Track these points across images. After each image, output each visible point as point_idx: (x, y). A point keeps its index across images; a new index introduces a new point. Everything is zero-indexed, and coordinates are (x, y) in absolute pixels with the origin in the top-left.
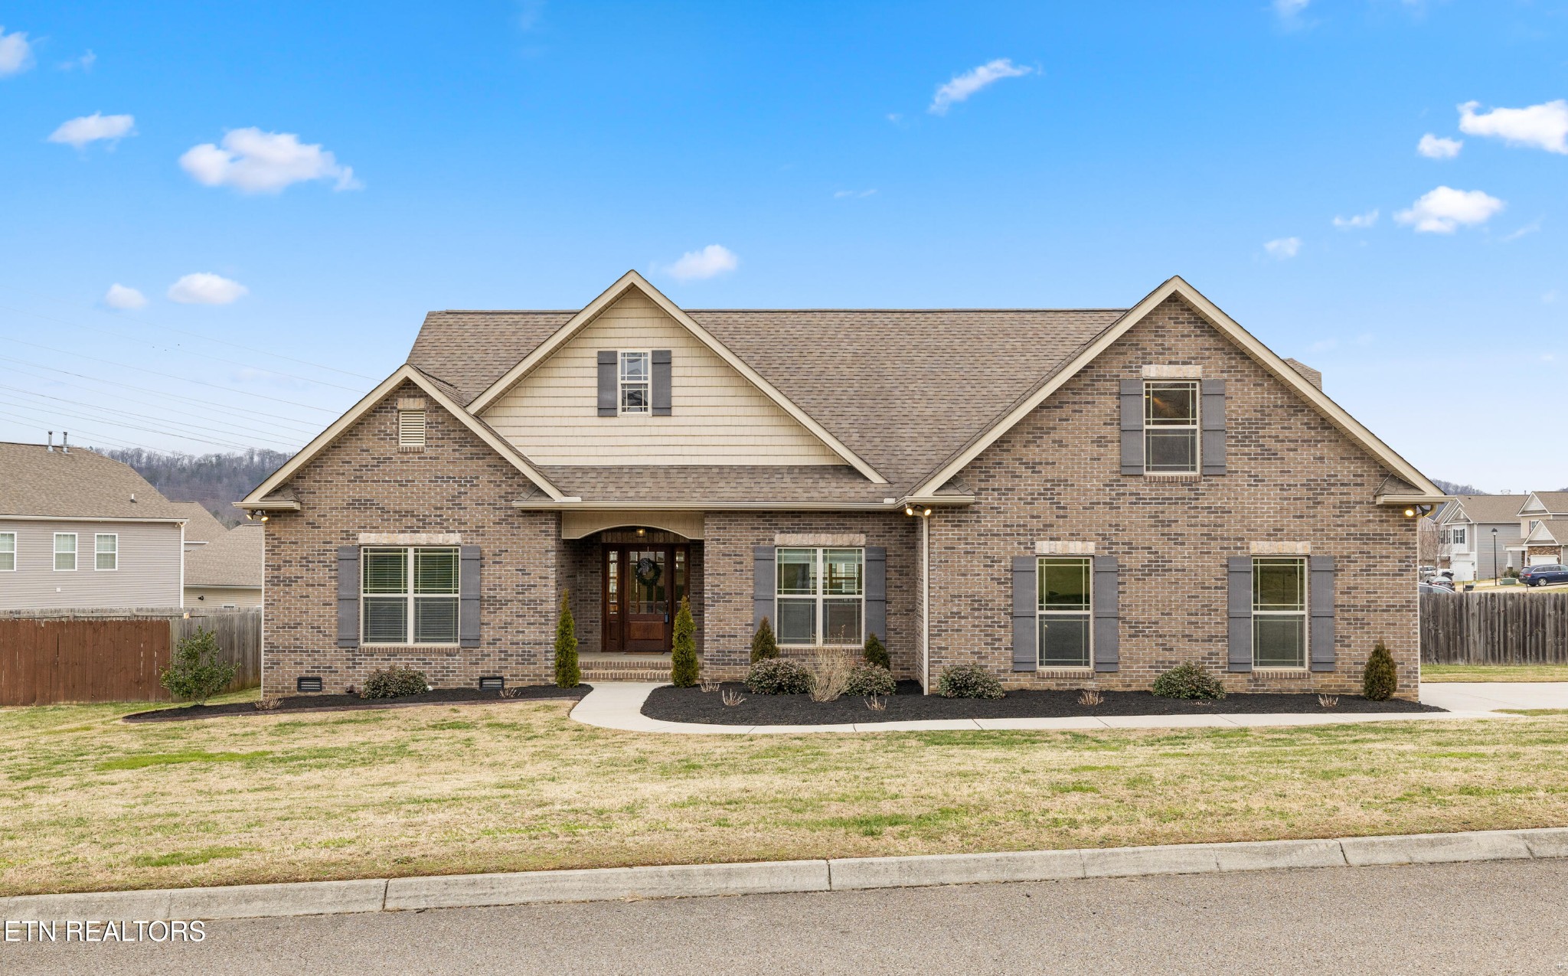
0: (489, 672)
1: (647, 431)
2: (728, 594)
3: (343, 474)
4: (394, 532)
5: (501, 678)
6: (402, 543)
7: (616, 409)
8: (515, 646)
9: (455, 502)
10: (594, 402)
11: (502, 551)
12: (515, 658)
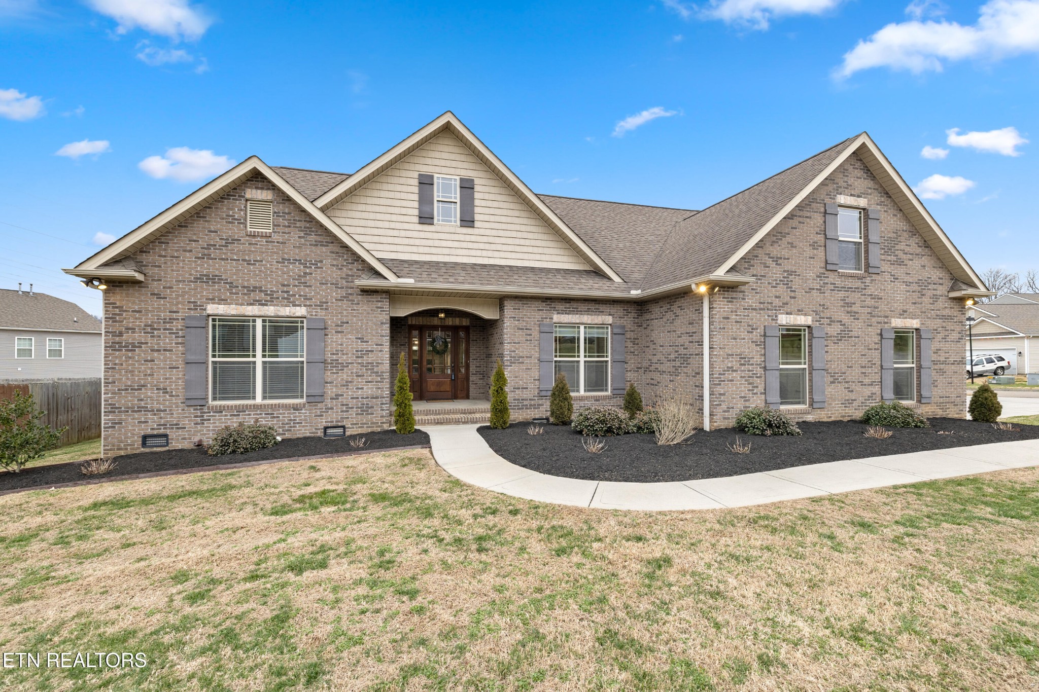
0: (332, 422)
1: (456, 237)
2: (521, 357)
3: (191, 251)
4: (242, 304)
5: (344, 427)
6: (251, 314)
7: (433, 218)
8: (355, 400)
9: (302, 280)
10: (416, 212)
11: (344, 323)
12: (355, 409)
